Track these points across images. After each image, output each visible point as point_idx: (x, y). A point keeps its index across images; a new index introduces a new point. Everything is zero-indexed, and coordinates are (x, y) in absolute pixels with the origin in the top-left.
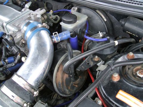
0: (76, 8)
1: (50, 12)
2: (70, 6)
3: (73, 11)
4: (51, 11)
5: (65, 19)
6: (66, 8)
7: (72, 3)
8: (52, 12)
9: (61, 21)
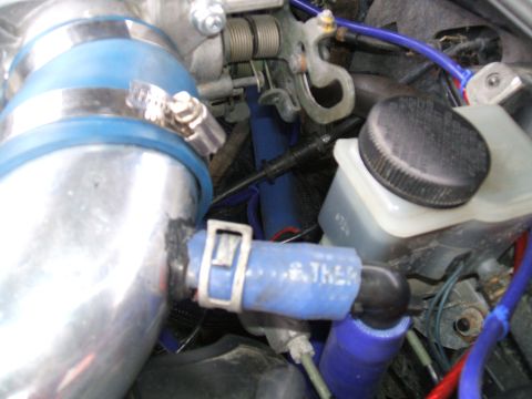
0: (515, 83)
1: (312, 21)
2: (481, 41)
3: (485, 89)
4: (325, 16)
5: (387, 137)
6: (445, 45)
7: (503, 35)
8: (330, 30)
9: (353, 127)
